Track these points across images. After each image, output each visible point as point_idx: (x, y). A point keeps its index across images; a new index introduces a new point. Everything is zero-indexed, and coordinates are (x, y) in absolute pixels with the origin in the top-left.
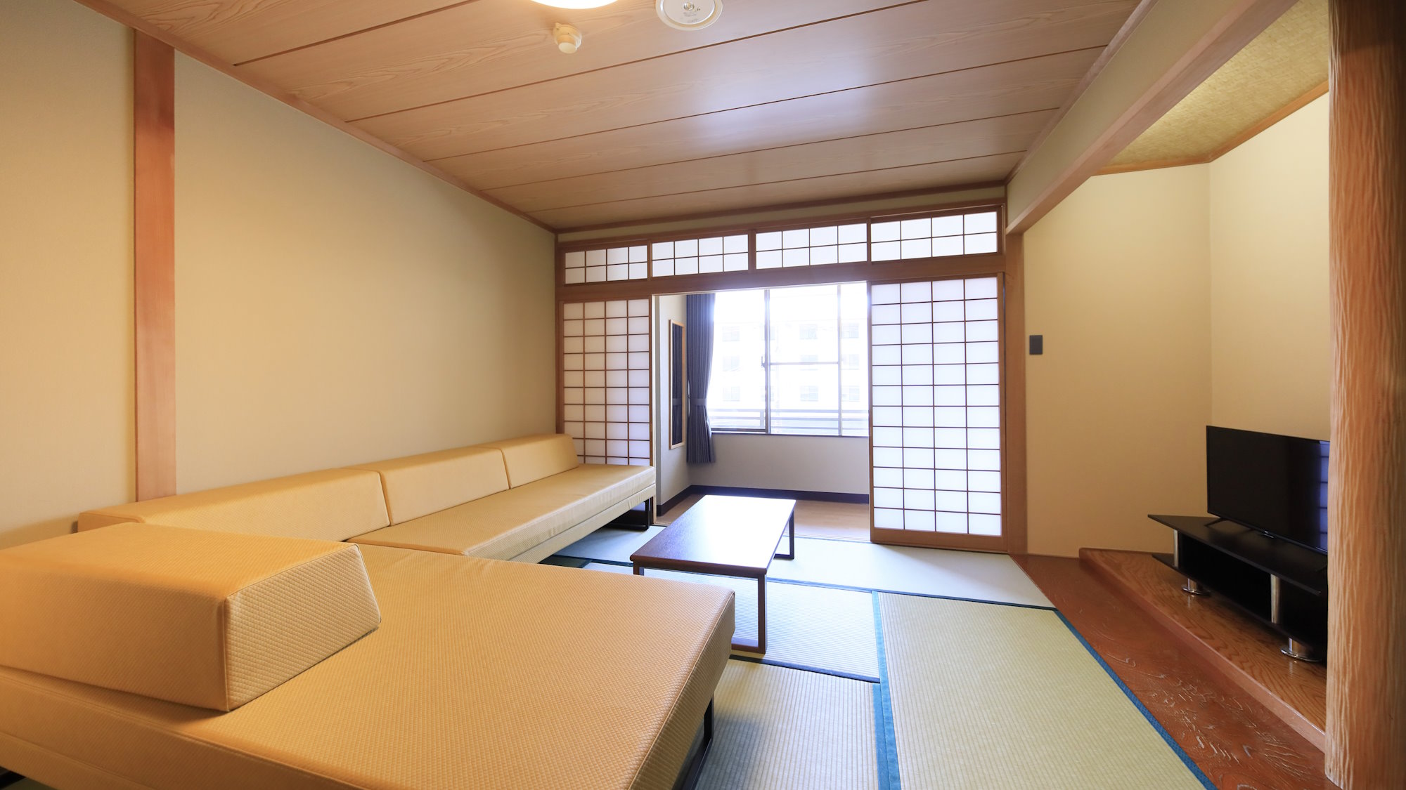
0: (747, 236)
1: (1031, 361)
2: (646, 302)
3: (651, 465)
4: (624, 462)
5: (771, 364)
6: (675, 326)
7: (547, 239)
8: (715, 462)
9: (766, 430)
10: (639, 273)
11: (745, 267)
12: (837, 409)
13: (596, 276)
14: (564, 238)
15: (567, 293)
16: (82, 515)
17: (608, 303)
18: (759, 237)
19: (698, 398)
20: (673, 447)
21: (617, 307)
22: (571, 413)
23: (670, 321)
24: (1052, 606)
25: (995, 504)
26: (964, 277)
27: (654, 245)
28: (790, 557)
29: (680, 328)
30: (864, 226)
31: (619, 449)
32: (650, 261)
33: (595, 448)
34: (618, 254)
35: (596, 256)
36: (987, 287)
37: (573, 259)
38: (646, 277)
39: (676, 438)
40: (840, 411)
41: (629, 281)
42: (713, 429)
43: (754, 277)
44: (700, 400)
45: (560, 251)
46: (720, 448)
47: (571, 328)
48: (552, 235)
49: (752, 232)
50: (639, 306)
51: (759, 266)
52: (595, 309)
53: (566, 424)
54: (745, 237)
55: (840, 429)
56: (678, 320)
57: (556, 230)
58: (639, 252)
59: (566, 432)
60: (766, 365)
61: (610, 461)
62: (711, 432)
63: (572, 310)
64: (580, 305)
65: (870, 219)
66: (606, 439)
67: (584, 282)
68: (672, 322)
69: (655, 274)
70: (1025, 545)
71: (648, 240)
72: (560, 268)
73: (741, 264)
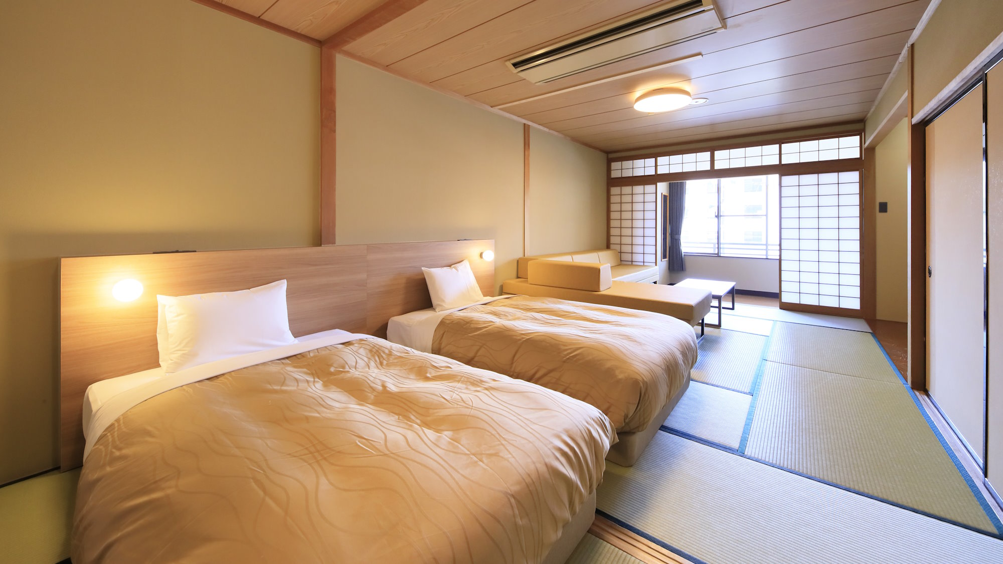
0: (709, 152)
1: (880, 216)
2: (654, 186)
3: (656, 265)
4: (642, 264)
5: (721, 216)
6: (664, 196)
7: (603, 157)
8: (685, 270)
9: (718, 254)
10: (651, 172)
11: (708, 168)
12: (765, 243)
13: (627, 173)
14: (611, 156)
15: (613, 182)
16: (520, 258)
17: (633, 187)
18: (717, 153)
19: (676, 234)
20: (663, 260)
21: (638, 189)
22: (613, 240)
23: (662, 194)
24: (871, 331)
25: (857, 292)
26: (838, 171)
27: (658, 158)
28: (733, 309)
29: (667, 196)
30: (777, 146)
31: (638, 258)
32: (656, 166)
33: (627, 257)
34: (639, 163)
35: (627, 164)
36: (853, 177)
37: (615, 165)
38: (654, 174)
39: (664, 257)
40: (766, 245)
41: (644, 176)
42: (684, 253)
43: (713, 173)
44: (677, 236)
45: (609, 162)
46: (688, 263)
47: (613, 199)
48: (606, 155)
49: (712, 150)
50: (650, 188)
51: (716, 168)
52: (627, 190)
53: (611, 245)
54: (709, 153)
55: (767, 255)
56: (666, 192)
57: (607, 152)
58: (651, 162)
59: (611, 248)
60: (718, 216)
61: (634, 263)
62: (683, 254)
63: (615, 190)
64: (619, 188)
65: (780, 142)
66: (632, 253)
67: (620, 176)
68: (663, 194)
69: (659, 173)
70: (875, 315)
71: (655, 156)
72: (609, 170)
73: (707, 167)
